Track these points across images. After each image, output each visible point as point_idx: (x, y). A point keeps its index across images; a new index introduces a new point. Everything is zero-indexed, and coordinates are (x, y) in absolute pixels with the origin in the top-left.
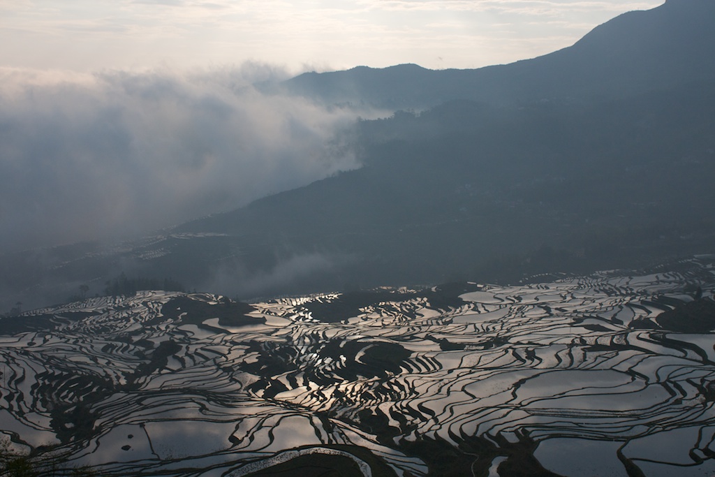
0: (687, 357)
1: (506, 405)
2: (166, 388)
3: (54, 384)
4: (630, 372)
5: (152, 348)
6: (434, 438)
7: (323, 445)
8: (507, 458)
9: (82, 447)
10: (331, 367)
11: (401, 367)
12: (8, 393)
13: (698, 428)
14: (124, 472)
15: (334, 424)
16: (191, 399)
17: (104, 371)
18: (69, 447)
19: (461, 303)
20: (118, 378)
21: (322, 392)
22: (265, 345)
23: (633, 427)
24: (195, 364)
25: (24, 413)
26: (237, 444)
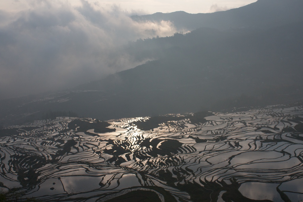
1: (226, 167)
2: (70, 161)
3: (19, 160)
4: (283, 152)
5: (64, 143)
6: (193, 183)
7: (142, 187)
8: (226, 191)
9: (32, 189)
10: (145, 151)
11: (177, 151)
14: (51, 200)
15: (147, 177)
16: (81, 166)
17: (42, 154)
18: (26, 188)
19: (205, 121)
20: (48, 157)
21: (142, 162)
22: (115, 141)
23: (283, 177)
24: (83, 150)
25: (5, 173)
26: (103, 187)
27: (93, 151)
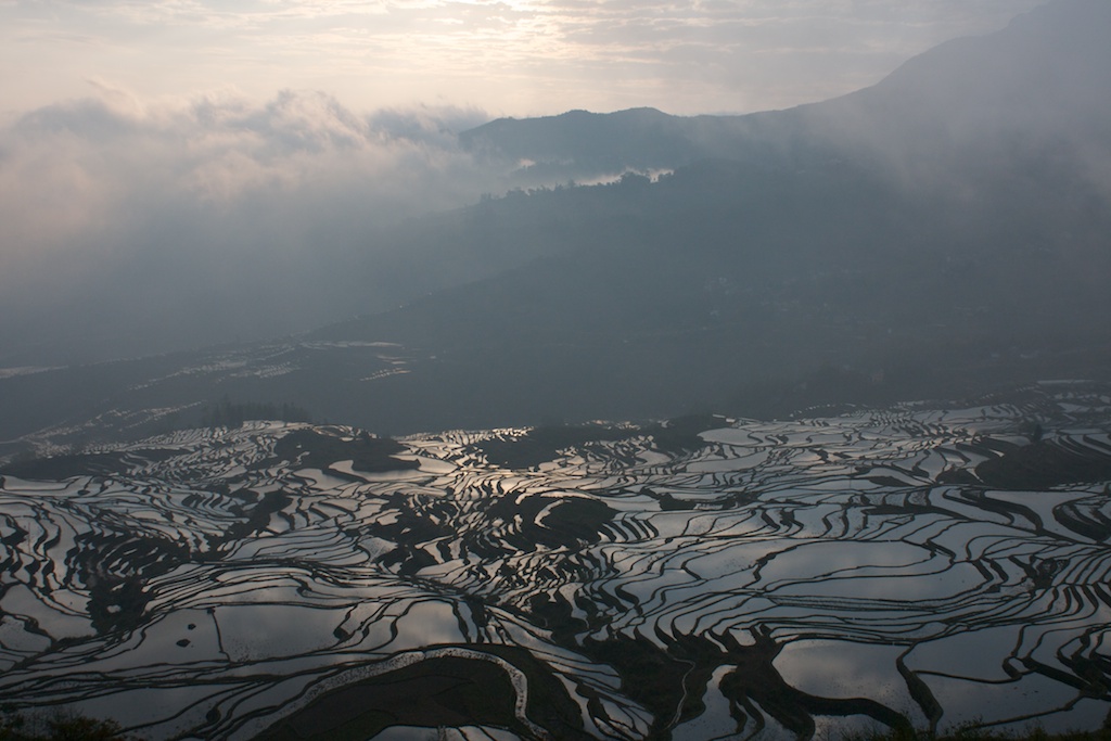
0: (1014, 525)
1: (744, 591)
2: (261, 559)
3: (100, 549)
4: (930, 546)
5: (255, 501)
6: (633, 637)
7: (467, 645)
8: (735, 667)
9: (121, 641)
10: (500, 531)
11: (600, 533)
12: (30, 561)
13: (1019, 627)
14: (171, 678)
15: (491, 614)
16: (288, 573)
17: (179, 533)
18: (104, 640)
19: (702, 444)
20: (198, 542)
21: (485, 567)
22: (414, 500)
23: (923, 624)
24: (308, 525)
25: (52, 591)
26: (344, 641)
27: (337, 529)
